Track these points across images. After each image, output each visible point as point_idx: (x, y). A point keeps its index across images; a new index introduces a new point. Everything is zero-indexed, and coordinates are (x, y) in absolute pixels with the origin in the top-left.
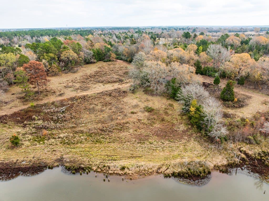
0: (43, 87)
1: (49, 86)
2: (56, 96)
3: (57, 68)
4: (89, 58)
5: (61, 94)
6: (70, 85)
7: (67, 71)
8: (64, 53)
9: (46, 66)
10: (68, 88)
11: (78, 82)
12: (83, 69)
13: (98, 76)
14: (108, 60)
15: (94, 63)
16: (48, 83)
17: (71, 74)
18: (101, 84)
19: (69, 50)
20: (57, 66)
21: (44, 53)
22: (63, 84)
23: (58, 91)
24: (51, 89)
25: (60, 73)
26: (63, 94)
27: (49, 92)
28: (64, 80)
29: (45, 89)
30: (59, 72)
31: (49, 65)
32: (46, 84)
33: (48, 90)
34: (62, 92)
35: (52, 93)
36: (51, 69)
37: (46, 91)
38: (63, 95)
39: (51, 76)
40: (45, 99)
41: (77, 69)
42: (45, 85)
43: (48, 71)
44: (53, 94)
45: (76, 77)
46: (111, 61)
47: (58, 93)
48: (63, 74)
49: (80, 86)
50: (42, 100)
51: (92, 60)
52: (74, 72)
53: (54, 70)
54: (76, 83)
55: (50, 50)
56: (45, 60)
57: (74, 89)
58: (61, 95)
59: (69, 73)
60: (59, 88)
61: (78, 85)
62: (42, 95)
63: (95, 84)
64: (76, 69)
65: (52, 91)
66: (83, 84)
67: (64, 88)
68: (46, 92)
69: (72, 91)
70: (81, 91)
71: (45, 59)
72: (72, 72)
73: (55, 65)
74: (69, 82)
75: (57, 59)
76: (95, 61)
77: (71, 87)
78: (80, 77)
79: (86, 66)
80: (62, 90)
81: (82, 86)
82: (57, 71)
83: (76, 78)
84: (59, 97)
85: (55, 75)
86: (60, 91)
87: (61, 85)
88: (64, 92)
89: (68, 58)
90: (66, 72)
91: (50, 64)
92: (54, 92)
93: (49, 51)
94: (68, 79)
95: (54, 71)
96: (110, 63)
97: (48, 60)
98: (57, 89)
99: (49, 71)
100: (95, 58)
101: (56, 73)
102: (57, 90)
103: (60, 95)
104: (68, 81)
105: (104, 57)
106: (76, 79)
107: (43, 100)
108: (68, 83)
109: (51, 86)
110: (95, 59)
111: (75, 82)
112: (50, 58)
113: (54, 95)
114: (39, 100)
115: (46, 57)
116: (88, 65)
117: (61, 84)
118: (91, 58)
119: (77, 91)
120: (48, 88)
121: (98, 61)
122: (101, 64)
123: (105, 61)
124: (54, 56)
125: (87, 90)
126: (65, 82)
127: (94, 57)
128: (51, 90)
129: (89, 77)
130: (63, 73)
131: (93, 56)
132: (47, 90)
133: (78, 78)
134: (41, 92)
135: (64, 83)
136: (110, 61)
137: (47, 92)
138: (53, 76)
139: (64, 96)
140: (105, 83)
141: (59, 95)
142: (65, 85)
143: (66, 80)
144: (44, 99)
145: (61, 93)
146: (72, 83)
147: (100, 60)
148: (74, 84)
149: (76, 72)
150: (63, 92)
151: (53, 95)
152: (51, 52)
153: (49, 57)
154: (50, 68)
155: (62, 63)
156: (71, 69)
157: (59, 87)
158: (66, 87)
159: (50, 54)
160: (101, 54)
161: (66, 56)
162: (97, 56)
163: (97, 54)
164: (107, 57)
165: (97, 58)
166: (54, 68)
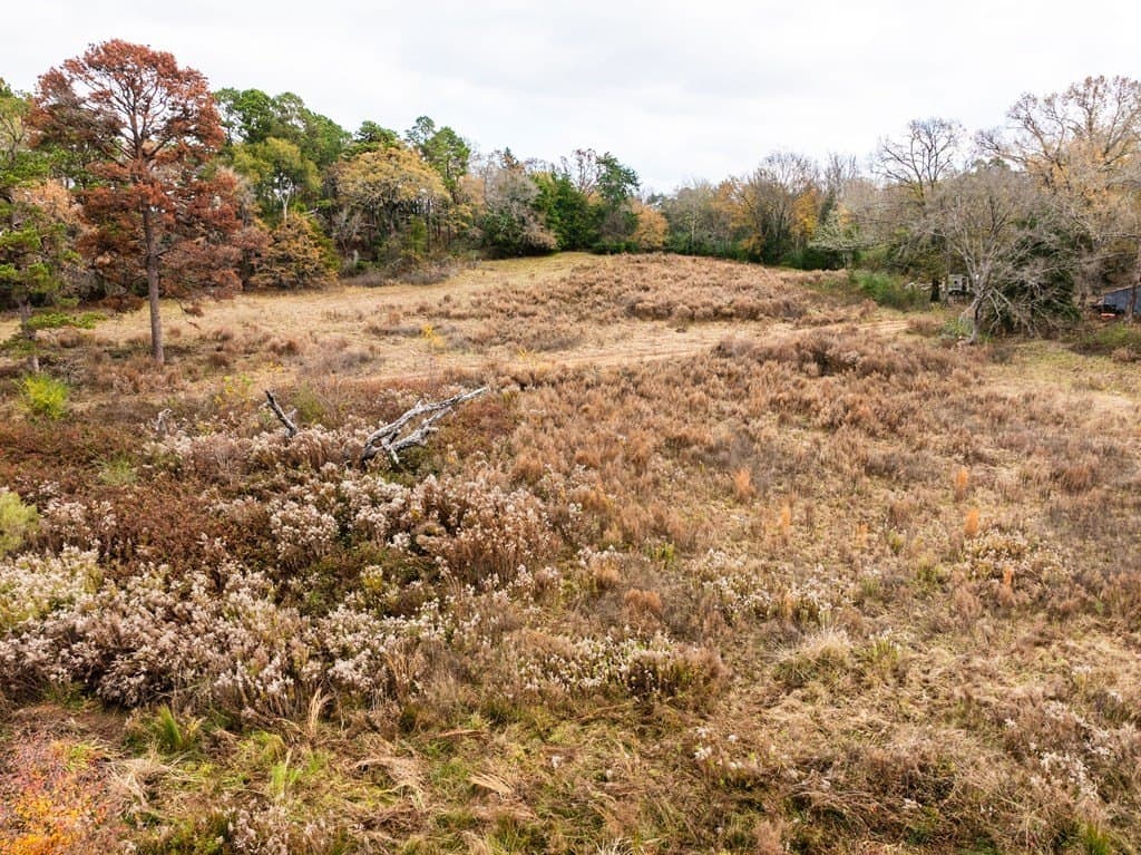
3: (312, 238)
4: (515, 218)
7: (375, 275)
8: (365, 160)
10: (401, 338)
12: (478, 273)
14: (618, 241)
15: (545, 251)
19: (398, 148)
20: (315, 230)
25: (333, 274)
30: (328, 266)
31: (261, 215)
41: (444, 271)
45: (446, 294)
46: (637, 251)
48: (352, 290)
51: (534, 232)
52: (427, 282)
53: (295, 248)
56: (238, 176)
59: (389, 282)
67: (372, 339)
71: (237, 170)
73: (302, 218)
75: (316, 183)
76: (551, 237)
79: (491, 265)
83: (447, 299)
85: (297, 282)
87: (347, 324)
88: (372, 352)
89: (389, 192)
90: (373, 280)
91: (271, 216)
95: (293, 254)
97: (255, 177)
100: (548, 221)
101: (307, 267)
104: (391, 307)
105: (599, 226)
108: (396, 316)
110: (549, 228)
111: (446, 314)
112: (269, 169)
116: (503, 262)
117: (339, 318)
118: (525, 215)
121: (563, 248)
122: (583, 259)
123: (602, 252)
124: (297, 162)
126: (375, 313)
127: (542, 217)
130: (351, 284)
131: (537, 207)
135: (360, 318)
136: (631, 249)
143: (379, 303)
147: (574, 242)
149: (437, 282)
150: (366, 351)
153: (267, 159)
154: (270, 233)
155: (349, 220)
156: (403, 266)
157: (325, 332)
158: (386, 327)
159: (274, 141)
160: (579, 209)
161: (381, 176)
162: (559, 215)
163: (560, 202)
164: (615, 227)
165: (556, 223)
166: (296, 237)
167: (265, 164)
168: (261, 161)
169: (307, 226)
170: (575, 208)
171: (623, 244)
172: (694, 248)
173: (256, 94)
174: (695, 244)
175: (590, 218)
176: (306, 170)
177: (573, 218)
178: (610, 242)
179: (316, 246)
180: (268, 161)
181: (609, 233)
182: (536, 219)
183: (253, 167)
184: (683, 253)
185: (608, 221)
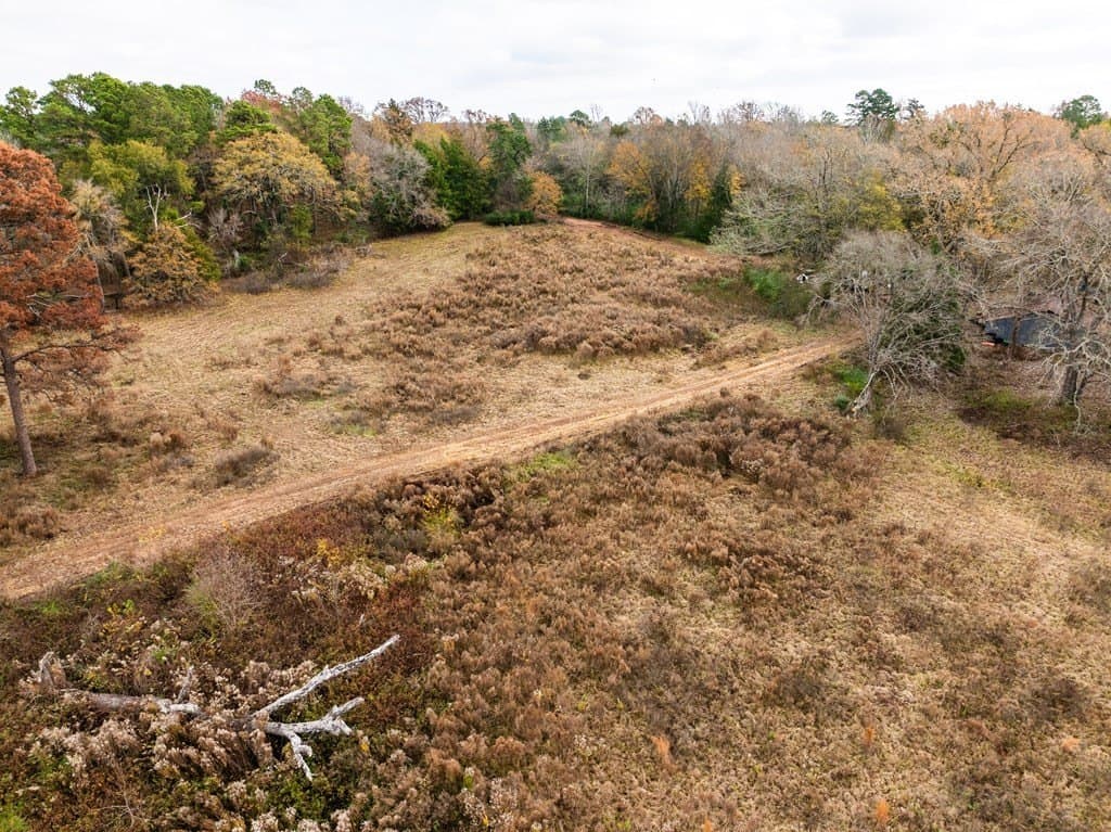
0: (65, 400)
1: (129, 383)
2: (194, 485)
3: (188, 251)
4: (404, 198)
5: (243, 459)
6: (306, 372)
7: (259, 277)
8: (240, 149)
9: (101, 233)
10: (294, 404)
11: (367, 351)
12: (369, 263)
13: (497, 304)
14: (512, 211)
15: (436, 228)
16: (115, 359)
17: (295, 294)
18: (555, 366)
19: (274, 132)
20: (190, 240)
21: (86, 139)
22: (247, 372)
23: (209, 427)
24: (141, 414)
25: (214, 286)
26: (255, 458)
27: (125, 442)
28: (246, 340)
29: (93, 416)
30: (207, 279)
31: (129, 228)
32: (97, 371)
33: (114, 427)
34: (249, 441)
35: (156, 449)
36: (140, 256)
37: (94, 430)
38: (261, 471)
39: (140, 311)
40: (85, 516)
41: (332, 264)
42: (86, 373)
43: (123, 270)
44: (168, 457)
45: (337, 313)
46: (531, 222)
47: (213, 455)
48: (236, 300)
49: (393, 382)
50: (50, 537)
51: (427, 210)
52: (316, 285)
53: (170, 264)
54: (353, 358)
55: (134, 119)
56: (98, 190)
57: (346, 408)
58: (236, 472)
59: (277, 286)
60: (213, 404)
61: (372, 379)
62: (50, 478)
63: (513, 365)
64: (322, 263)
65: (156, 437)
66: (417, 369)
67: (261, 406)
68: (96, 440)
69: (337, 427)
70: (416, 431)
71: (96, 182)
72: (293, 285)
73: (174, 228)
74: (288, 354)
75: (188, 185)
76: (442, 215)
77: (317, 396)
78: (370, 317)
79: (382, 249)
80: (248, 422)
81: (411, 386)
82: (191, 269)
83: (339, 321)
84: (220, 494)
85: (174, 299)
86: (231, 434)
87: (234, 374)
88: (264, 442)
89: (268, 185)
90: (257, 285)
91: (139, 223)
92: (176, 444)
93: (126, 123)
94: (277, 331)
95: (168, 271)
96: (533, 231)
97: (117, 187)
98: (202, 415)
99: (132, 270)
100: (439, 196)
101: (185, 284)
102: (200, 421)
103: (230, 475)
104: (280, 341)
105: (492, 195)
106: (340, 330)
107: (59, 542)
108: (286, 362)
109: (144, 386)
110: (440, 204)
111: (339, 353)
112: (133, 176)
113: (172, 475)
114: (17, 536)
115: (105, 166)
116: (394, 243)
117: (225, 365)
118: (415, 193)
119: (382, 430)
120: (115, 408)
121: (455, 220)
122: (475, 236)
123: (494, 223)
124: (164, 164)
125: (466, 417)
126: (263, 353)
127: (433, 192)
128: (142, 423)
129: (440, 318)
130: (233, 291)
131: (428, 182)
132: (105, 419)
133: (357, 323)
134: (50, 444)
135: (248, 362)
136: (526, 220)
137: (106, 448)
138: (157, 308)
139: (270, 477)
140: (594, 356)
141: (220, 468)
142: (258, 374)
143: (266, 334)
144: (67, 519)
145: (235, 451)
146: (322, 363)
147: (466, 212)
148: (337, 367)
149: (327, 285)
150: (256, 444)
151: (163, 469)
152: (142, 135)
153: (129, 165)
154: (140, 248)
155: (226, 220)
156: (287, 263)
157: (212, 392)
158: (277, 389)
159: (136, 143)
160: (471, 178)
161: (256, 169)
162: (451, 187)
163: (449, 172)
164: (508, 196)
165: (447, 196)
166: (170, 252)
167: (128, 171)
168: (124, 169)
169: (181, 237)
170: (467, 178)
171: (517, 215)
172: (588, 212)
173: (110, 83)
174: (589, 206)
175: (482, 188)
176: (175, 171)
177: (465, 188)
178: (504, 213)
179: (193, 257)
180: (131, 167)
181: (502, 203)
182: (427, 196)
183: (114, 176)
184: (577, 216)
185: (500, 189)
